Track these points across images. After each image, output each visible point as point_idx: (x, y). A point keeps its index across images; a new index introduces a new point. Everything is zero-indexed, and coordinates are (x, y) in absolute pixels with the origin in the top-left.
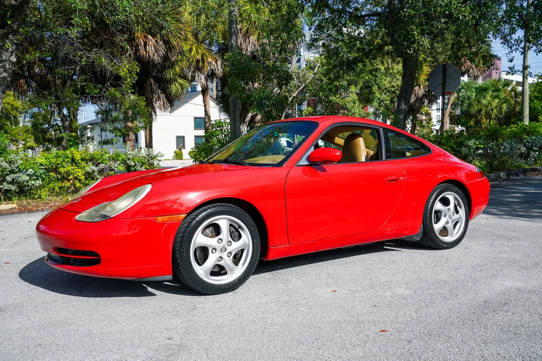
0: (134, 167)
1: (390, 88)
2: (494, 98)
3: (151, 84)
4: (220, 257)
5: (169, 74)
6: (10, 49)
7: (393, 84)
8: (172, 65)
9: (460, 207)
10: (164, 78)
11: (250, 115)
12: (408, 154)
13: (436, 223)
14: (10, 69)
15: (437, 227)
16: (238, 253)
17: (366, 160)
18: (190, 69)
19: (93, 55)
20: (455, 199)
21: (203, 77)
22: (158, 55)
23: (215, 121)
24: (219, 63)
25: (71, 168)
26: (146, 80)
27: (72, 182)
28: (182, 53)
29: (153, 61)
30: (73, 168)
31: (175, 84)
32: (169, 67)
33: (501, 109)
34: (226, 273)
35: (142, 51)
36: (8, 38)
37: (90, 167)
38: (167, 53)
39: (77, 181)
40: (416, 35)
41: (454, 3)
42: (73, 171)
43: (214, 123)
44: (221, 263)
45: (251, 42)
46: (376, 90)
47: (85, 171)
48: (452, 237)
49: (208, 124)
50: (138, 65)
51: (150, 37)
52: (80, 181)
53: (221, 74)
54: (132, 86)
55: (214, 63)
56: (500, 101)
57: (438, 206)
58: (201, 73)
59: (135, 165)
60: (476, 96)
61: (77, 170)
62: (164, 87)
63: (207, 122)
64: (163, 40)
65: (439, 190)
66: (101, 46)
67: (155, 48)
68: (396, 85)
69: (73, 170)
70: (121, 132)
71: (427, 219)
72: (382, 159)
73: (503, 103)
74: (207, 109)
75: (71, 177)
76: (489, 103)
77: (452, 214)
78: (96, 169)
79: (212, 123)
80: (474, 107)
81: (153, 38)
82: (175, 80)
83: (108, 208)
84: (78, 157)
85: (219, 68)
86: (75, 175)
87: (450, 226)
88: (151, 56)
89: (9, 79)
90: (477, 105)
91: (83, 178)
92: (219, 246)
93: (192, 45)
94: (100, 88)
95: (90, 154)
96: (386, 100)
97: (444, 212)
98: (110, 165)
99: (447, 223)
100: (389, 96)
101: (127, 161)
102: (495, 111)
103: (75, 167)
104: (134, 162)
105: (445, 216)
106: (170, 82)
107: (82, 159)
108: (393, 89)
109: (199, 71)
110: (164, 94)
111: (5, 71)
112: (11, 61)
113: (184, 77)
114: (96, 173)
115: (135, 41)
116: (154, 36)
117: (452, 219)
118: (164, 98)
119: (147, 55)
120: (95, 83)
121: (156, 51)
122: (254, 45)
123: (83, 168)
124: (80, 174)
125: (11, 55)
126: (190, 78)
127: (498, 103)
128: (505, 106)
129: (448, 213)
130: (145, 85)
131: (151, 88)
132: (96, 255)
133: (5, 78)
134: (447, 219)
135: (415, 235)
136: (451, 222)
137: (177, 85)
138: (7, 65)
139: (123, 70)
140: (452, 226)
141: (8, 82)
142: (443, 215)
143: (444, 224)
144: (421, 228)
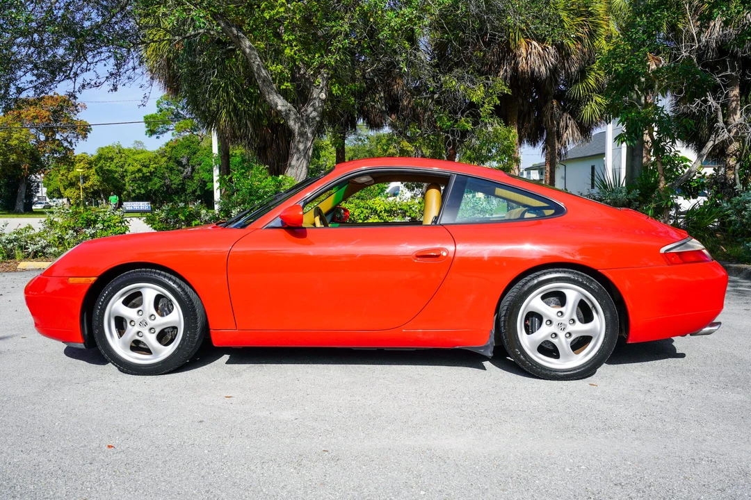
3: (553, 108)
5: (579, 90)
6: (321, 85)
10: (570, 97)
13: (526, 333)
14: (319, 107)
15: (529, 340)
20: (583, 297)
22: (546, 66)
26: (546, 102)
29: (538, 76)
31: (590, 104)
32: (576, 82)
35: (522, 65)
36: (320, 73)
48: (569, 361)
51: (534, 43)
54: (491, 114)
57: (535, 304)
62: (572, 109)
64: (556, 45)
67: (540, 58)
77: (567, 323)
81: (539, 43)
82: (590, 99)
87: (562, 343)
88: (535, 69)
89: (318, 119)
97: (549, 316)
99: (555, 335)
105: (549, 323)
106: (582, 102)
110: (574, 119)
111: (315, 110)
112: (320, 99)
113: (603, 92)
115: (512, 52)
116: (540, 41)
117: (568, 331)
118: (574, 126)
119: (529, 68)
125: (321, 92)
129: (558, 320)
130: (544, 109)
133: (315, 118)
134: (553, 329)
135: (481, 348)
136: (562, 335)
137: (593, 104)
138: (317, 104)
139: (477, 95)
140: (567, 342)
141: (318, 122)
142: (545, 321)
143: (547, 336)
144: (490, 336)
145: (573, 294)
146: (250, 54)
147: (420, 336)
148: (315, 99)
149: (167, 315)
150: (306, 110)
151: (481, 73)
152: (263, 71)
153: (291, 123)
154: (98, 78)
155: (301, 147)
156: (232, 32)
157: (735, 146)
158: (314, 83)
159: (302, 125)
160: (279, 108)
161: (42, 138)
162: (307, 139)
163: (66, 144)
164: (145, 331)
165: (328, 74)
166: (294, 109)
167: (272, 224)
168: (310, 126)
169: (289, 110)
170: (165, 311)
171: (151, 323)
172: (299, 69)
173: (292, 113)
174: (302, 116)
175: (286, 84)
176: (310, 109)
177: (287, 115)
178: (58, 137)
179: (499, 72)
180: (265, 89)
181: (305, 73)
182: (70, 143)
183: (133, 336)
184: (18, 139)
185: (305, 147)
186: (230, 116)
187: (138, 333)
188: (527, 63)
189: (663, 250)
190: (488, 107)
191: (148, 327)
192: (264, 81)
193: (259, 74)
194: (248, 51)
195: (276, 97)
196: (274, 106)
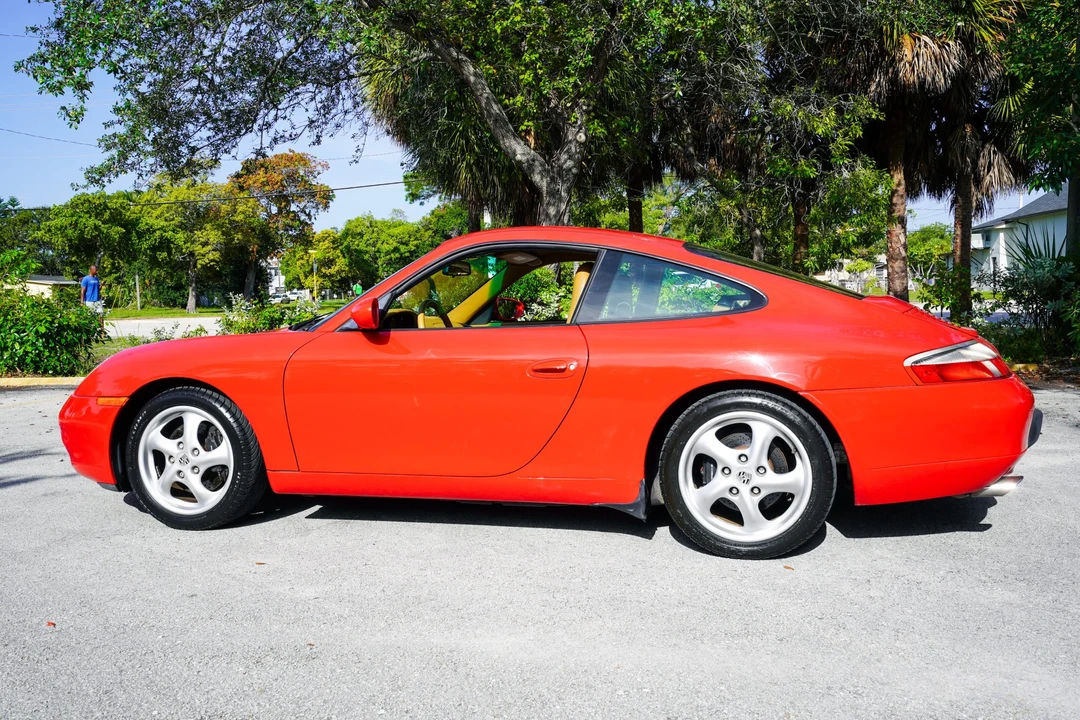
3: (965, 136)
5: (1007, 108)
6: (579, 122)
8: (1013, 87)
9: (800, 457)
13: (693, 486)
14: (576, 152)
20: (781, 432)
26: (953, 129)
29: (932, 90)
32: (1004, 93)
35: (905, 74)
36: (577, 105)
48: (756, 531)
51: (924, 38)
54: (847, 152)
57: (705, 443)
64: (961, 39)
77: (754, 471)
87: (745, 503)
89: (575, 171)
97: (725, 461)
99: (735, 490)
105: (727, 473)
111: (570, 158)
112: (577, 142)
117: (754, 485)
125: (578, 132)
129: (738, 467)
133: (570, 170)
134: (732, 480)
135: (630, 506)
136: (745, 490)
138: (573, 149)
139: (824, 123)
140: (752, 501)
141: (575, 175)
142: (720, 468)
143: (723, 491)
144: (640, 490)
145: (764, 429)
146: (475, 83)
147: (542, 486)
148: (571, 142)
149: (214, 448)
150: (559, 159)
151: (833, 90)
152: (495, 107)
153: (537, 178)
154: (293, 128)
155: (552, 211)
156: (450, 54)
158: (569, 119)
159: (553, 180)
160: (519, 157)
161: (274, 210)
162: (560, 200)
163: (303, 217)
164: (187, 470)
165: (588, 106)
166: (539, 158)
167: (347, 325)
168: (563, 182)
169: (533, 160)
170: (212, 444)
171: (194, 460)
172: (549, 101)
173: (537, 163)
174: (552, 167)
175: (526, 123)
176: (564, 157)
177: (531, 167)
178: (293, 207)
179: (869, 86)
180: (499, 132)
181: (556, 106)
182: (309, 215)
183: (173, 477)
184: (243, 213)
185: (558, 212)
186: (471, 170)
187: (179, 472)
188: (913, 70)
189: (908, 362)
190: (842, 143)
191: (190, 465)
192: (496, 121)
193: (488, 111)
194: (472, 79)
195: (513, 142)
196: (511, 155)
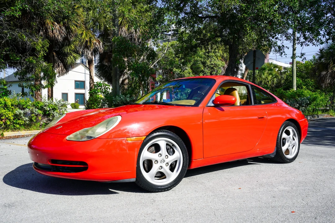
0: (49, 111)
1: (210, 66)
2: (269, 74)
3: (54, 56)
4: (161, 166)
5: (67, 50)
7: (212, 62)
8: (69, 44)
9: (295, 136)
10: (63, 52)
11: (121, 79)
12: (263, 102)
13: (283, 146)
15: (284, 148)
16: (173, 163)
17: (241, 105)
18: (81, 46)
19: (16, 33)
20: (293, 131)
21: (90, 53)
22: (61, 36)
23: (97, 83)
24: (101, 44)
25: (3, 111)
26: (50, 53)
27: (4, 121)
28: (76, 36)
29: (57, 40)
30: (5, 111)
31: (70, 57)
32: (66, 45)
33: (273, 81)
34: (165, 178)
37: (18, 111)
38: (67, 35)
39: (8, 120)
40: (248, 29)
41: (272, 12)
42: (5, 114)
43: (96, 84)
44: (162, 170)
45: (123, 31)
46: (202, 66)
47: (14, 114)
48: (291, 155)
49: (92, 84)
50: (48, 42)
51: (56, 23)
52: (10, 120)
53: (102, 52)
54: (43, 57)
55: (97, 43)
56: (273, 76)
57: (284, 135)
58: (89, 50)
59: (50, 110)
60: (258, 73)
61: (8, 112)
62: (62, 58)
63: (91, 84)
64: (65, 26)
65: (284, 125)
66: (21, 27)
67: (59, 31)
68: (214, 64)
69: (5, 112)
70: (36, 88)
71: (278, 143)
72: (252, 104)
73: (274, 77)
74: (92, 74)
75: (3, 118)
76: (267, 77)
77: (291, 141)
78: (22, 112)
79: (94, 83)
80: (258, 80)
81: (58, 24)
82: (71, 54)
83: (90, 132)
84: (9, 103)
85: (101, 47)
86: (7, 116)
87: (290, 148)
88: (56, 36)
90: (259, 79)
91: (12, 118)
92: (159, 159)
93: (83, 31)
94: (20, 57)
95: (17, 102)
96: (207, 73)
97: (288, 139)
98: (32, 110)
99: (289, 146)
100: (209, 70)
101: (44, 107)
102: (270, 82)
103: (6, 111)
104: (49, 108)
105: (288, 142)
106: (66, 55)
107: (12, 105)
108: (212, 66)
109: (87, 49)
110: (62, 63)
113: (77, 52)
114: (22, 115)
115: (45, 26)
116: (59, 23)
117: (292, 144)
118: (62, 65)
119: (54, 35)
120: (16, 53)
121: (60, 33)
122: (125, 33)
123: (12, 111)
124: (11, 115)
126: (81, 53)
127: (271, 78)
128: (275, 79)
129: (290, 140)
130: (49, 56)
131: (53, 59)
132: (85, 164)
137: (72, 57)
144: (275, 149)
157: (127, 81)
164: (164, 165)
167: (209, 105)
188: (53, 33)
191: (165, 163)
